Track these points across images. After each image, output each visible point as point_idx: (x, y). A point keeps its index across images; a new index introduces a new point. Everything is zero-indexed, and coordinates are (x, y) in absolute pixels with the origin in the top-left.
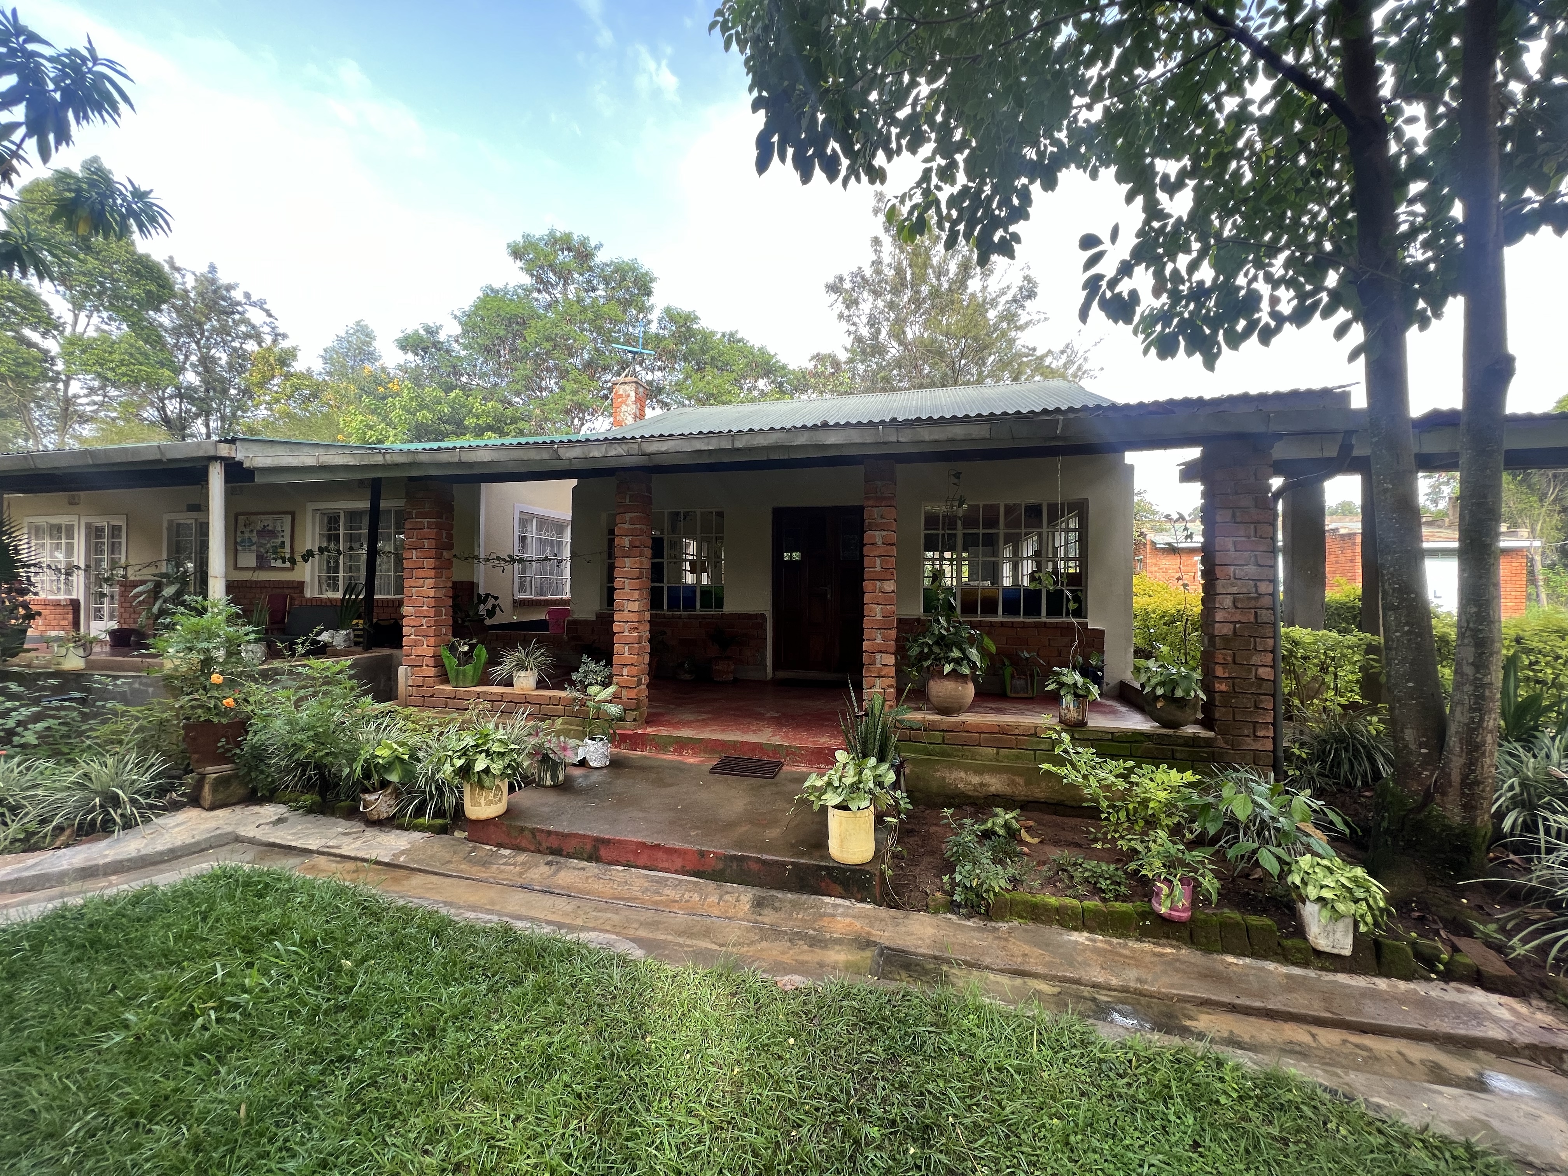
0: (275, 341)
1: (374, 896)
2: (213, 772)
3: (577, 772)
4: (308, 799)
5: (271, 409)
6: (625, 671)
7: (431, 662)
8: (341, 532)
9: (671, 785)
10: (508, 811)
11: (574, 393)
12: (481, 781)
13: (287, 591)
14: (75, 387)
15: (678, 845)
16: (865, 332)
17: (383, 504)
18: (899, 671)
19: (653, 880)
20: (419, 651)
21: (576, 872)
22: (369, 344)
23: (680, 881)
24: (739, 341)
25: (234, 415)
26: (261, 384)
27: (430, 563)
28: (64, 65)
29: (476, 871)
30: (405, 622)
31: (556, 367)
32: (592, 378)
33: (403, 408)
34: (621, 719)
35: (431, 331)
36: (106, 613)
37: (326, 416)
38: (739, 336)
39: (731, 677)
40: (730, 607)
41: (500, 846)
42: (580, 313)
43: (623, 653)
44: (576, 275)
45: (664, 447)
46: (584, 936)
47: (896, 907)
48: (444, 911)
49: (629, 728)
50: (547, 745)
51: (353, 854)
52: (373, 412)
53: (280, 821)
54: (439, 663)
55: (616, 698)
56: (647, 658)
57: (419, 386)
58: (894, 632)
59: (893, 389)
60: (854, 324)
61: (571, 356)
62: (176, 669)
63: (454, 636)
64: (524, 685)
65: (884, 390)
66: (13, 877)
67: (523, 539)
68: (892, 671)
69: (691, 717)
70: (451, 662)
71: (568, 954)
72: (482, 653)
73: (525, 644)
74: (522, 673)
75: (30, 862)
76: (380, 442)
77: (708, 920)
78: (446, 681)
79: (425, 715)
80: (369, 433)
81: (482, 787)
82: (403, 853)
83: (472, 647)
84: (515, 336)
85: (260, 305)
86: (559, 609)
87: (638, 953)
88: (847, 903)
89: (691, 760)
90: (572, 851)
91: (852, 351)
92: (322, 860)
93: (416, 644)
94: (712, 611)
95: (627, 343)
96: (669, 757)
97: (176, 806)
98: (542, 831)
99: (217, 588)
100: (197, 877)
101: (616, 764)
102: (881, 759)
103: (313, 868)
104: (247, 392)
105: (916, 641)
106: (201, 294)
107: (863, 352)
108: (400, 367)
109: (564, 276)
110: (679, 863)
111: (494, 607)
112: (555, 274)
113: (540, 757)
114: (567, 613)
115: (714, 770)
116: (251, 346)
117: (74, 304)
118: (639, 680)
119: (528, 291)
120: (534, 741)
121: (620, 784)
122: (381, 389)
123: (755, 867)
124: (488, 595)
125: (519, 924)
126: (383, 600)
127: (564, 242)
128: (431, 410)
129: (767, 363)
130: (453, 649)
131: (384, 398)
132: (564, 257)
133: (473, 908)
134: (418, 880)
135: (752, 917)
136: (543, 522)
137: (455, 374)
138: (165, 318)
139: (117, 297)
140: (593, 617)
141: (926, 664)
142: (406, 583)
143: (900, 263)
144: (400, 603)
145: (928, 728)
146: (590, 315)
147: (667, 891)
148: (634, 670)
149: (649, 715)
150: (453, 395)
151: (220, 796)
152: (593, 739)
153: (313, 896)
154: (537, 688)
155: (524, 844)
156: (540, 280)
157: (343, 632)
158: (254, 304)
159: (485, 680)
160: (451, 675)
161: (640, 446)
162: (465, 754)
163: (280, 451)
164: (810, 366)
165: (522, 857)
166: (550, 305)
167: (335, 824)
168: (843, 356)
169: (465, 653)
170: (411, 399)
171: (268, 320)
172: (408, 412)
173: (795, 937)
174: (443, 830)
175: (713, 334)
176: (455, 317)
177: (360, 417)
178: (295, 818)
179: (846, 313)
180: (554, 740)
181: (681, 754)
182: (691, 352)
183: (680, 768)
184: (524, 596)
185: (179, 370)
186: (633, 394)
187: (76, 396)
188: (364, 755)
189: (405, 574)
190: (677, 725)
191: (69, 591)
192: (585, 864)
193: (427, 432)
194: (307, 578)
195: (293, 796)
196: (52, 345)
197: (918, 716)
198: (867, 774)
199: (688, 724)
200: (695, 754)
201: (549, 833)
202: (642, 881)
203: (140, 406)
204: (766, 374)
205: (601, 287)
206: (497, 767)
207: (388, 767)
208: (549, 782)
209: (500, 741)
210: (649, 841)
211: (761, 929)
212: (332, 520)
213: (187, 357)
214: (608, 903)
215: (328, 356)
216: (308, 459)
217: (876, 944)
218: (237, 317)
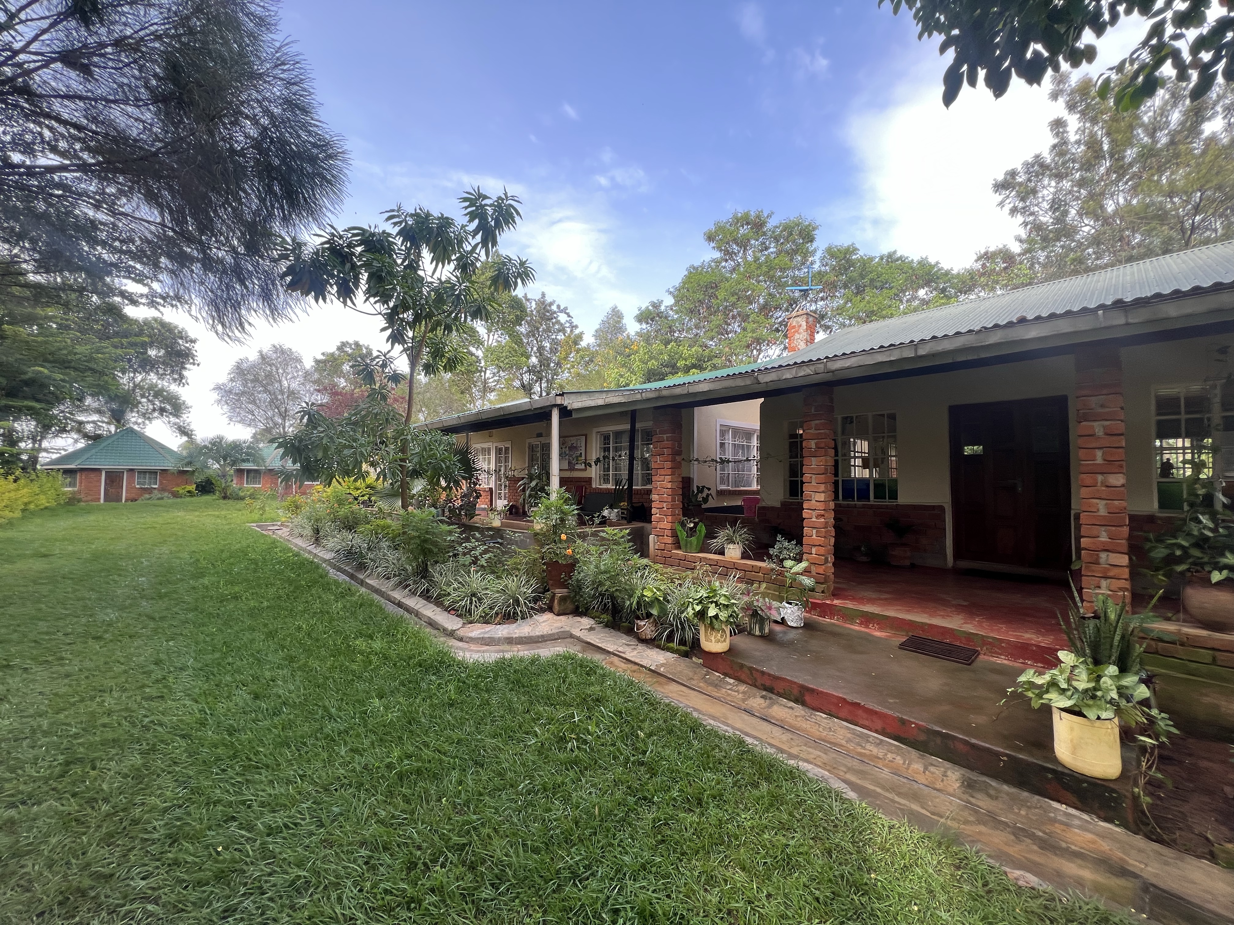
0: (571, 331)
1: (649, 691)
2: (560, 592)
3: (778, 628)
4: (605, 617)
5: (570, 373)
6: (814, 550)
7: (669, 533)
8: (611, 446)
9: (862, 653)
10: (730, 650)
11: (753, 331)
12: (713, 623)
13: (583, 484)
14: (488, 374)
15: (878, 708)
16: (1046, 219)
17: (638, 426)
18: (1134, 575)
19: (853, 732)
20: (662, 525)
21: (787, 710)
22: (619, 322)
23: (882, 741)
24: (897, 260)
25: (553, 378)
26: (565, 358)
27: (668, 464)
28: (495, 206)
29: (710, 690)
30: (653, 505)
31: (739, 314)
32: (766, 316)
33: (640, 360)
34: (812, 590)
35: (656, 305)
36: (503, 495)
37: (598, 372)
38: (899, 254)
39: (907, 563)
40: (904, 498)
41: (726, 675)
42: (757, 269)
43: (811, 535)
44: (753, 242)
45: (847, 363)
46: (804, 766)
47: (1160, 841)
48: (695, 714)
49: (818, 598)
50: (755, 604)
51: (633, 659)
52: (623, 366)
53: (591, 629)
54: (675, 535)
55: (806, 572)
56: (833, 540)
57: (649, 344)
58: (1126, 530)
59: (1088, 270)
60: (1032, 214)
61: (751, 303)
62: (542, 529)
63: (684, 516)
64: (733, 555)
65: (1075, 273)
66: (482, 636)
67: (722, 445)
68: (1126, 573)
69: (874, 595)
70: (682, 534)
71: (792, 775)
72: (702, 529)
73: (733, 524)
74: (731, 546)
75: (487, 630)
76: (628, 385)
77: (916, 786)
78: (679, 548)
79: (668, 570)
80: (622, 380)
81: (713, 628)
82: (662, 665)
83: (696, 524)
84: (710, 297)
85: (564, 311)
86: (751, 498)
87: (851, 795)
88: (1085, 817)
89: (878, 634)
90: (781, 691)
91: (1030, 241)
92: (615, 659)
93: (660, 520)
94: (887, 502)
95: (795, 284)
96: (856, 628)
97: (542, 610)
98: (757, 670)
99: (555, 482)
100: (557, 655)
101: (808, 626)
102: (1123, 670)
103: (612, 663)
104: (558, 364)
105: (1159, 540)
106: (538, 312)
107: (1045, 239)
108: (637, 334)
109: (744, 244)
110: (879, 725)
111: (708, 495)
112: (738, 245)
113: (751, 612)
114: (757, 501)
115: (903, 646)
116: (561, 337)
117: (488, 330)
118: (826, 559)
119: (717, 262)
120: (746, 599)
121: (815, 644)
122: (627, 350)
123: (961, 747)
124: (703, 487)
125: (749, 740)
126: (637, 490)
127: (745, 220)
128: (657, 360)
129: (929, 273)
130: (683, 525)
131: (629, 356)
132: (744, 230)
133: (714, 718)
134: (674, 687)
135: (966, 797)
136: (737, 432)
137: (670, 332)
138: (523, 329)
139: (504, 322)
140: (778, 505)
141: (1180, 568)
142: (654, 478)
143: (1092, 135)
144: (649, 492)
145: (1186, 642)
146: (764, 269)
147: (868, 746)
148: (822, 550)
149: (835, 588)
150: (669, 347)
151: (562, 608)
152: (790, 604)
153: (616, 682)
154: (743, 557)
155: (743, 677)
156: (727, 252)
157: (616, 510)
158: (561, 311)
159: (704, 549)
160: (682, 543)
161: (826, 366)
162: (700, 602)
163: (584, 397)
164: (979, 265)
165: (743, 688)
166: (734, 269)
167: (621, 637)
168: (1016, 248)
169: (691, 529)
170: (645, 354)
171: (568, 319)
172: (644, 363)
173: (1019, 833)
174: (686, 655)
175: (871, 259)
176: (671, 293)
177: (616, 370)
178: (598, 628)
179: (1021, 205)
180: (761, 600)
181: (867, 627)
182: (851, 280)
183: (867, 639)
184: (724, 487)
185: (528, 357)
186: (804, 324)
187: (489, 379)
188: (638, 593)
189: (653, 472)
190: (861, 600)
191: (488, 484)
192: (792, 704)
193: (654, 374)
194: (593, 476)
195: (598, 614)
196: (480, 353)
197: (1171, 627)
198: (1106, 681)
199: (871, 601)
200: (881, 629)
201: (763, 673)
202: (846, 731)
203: (513, 380)
204: (927, 283)
205: (773, 245)
206: (723, 615)
207: (651, 604)
208: (757, 633)
209: (725, 596)
210: (849, 698)
211: (976, 812)
212: (606, 438)
213: (532, 349)
214: (816, 742)
215: (598, 334)
216: (600, 401)
217: (1135, 876)
218: (554, 320)
